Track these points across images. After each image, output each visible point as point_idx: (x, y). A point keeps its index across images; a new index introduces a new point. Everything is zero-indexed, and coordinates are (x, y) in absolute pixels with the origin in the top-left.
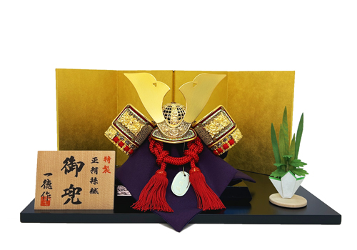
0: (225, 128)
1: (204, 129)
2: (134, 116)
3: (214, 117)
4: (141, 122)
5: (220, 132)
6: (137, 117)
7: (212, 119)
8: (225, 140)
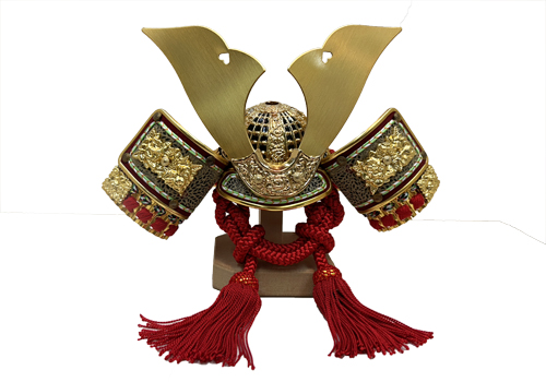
0: (406, 168)
1: (354, 172)
2: (175, 144)
3: (378, 141)
4: (193, 159)
5: (392, 179)
6: (181, 147)
7: (374, 147)
8: (403, 197)
